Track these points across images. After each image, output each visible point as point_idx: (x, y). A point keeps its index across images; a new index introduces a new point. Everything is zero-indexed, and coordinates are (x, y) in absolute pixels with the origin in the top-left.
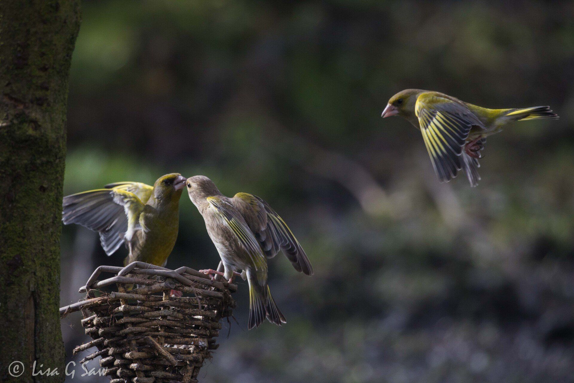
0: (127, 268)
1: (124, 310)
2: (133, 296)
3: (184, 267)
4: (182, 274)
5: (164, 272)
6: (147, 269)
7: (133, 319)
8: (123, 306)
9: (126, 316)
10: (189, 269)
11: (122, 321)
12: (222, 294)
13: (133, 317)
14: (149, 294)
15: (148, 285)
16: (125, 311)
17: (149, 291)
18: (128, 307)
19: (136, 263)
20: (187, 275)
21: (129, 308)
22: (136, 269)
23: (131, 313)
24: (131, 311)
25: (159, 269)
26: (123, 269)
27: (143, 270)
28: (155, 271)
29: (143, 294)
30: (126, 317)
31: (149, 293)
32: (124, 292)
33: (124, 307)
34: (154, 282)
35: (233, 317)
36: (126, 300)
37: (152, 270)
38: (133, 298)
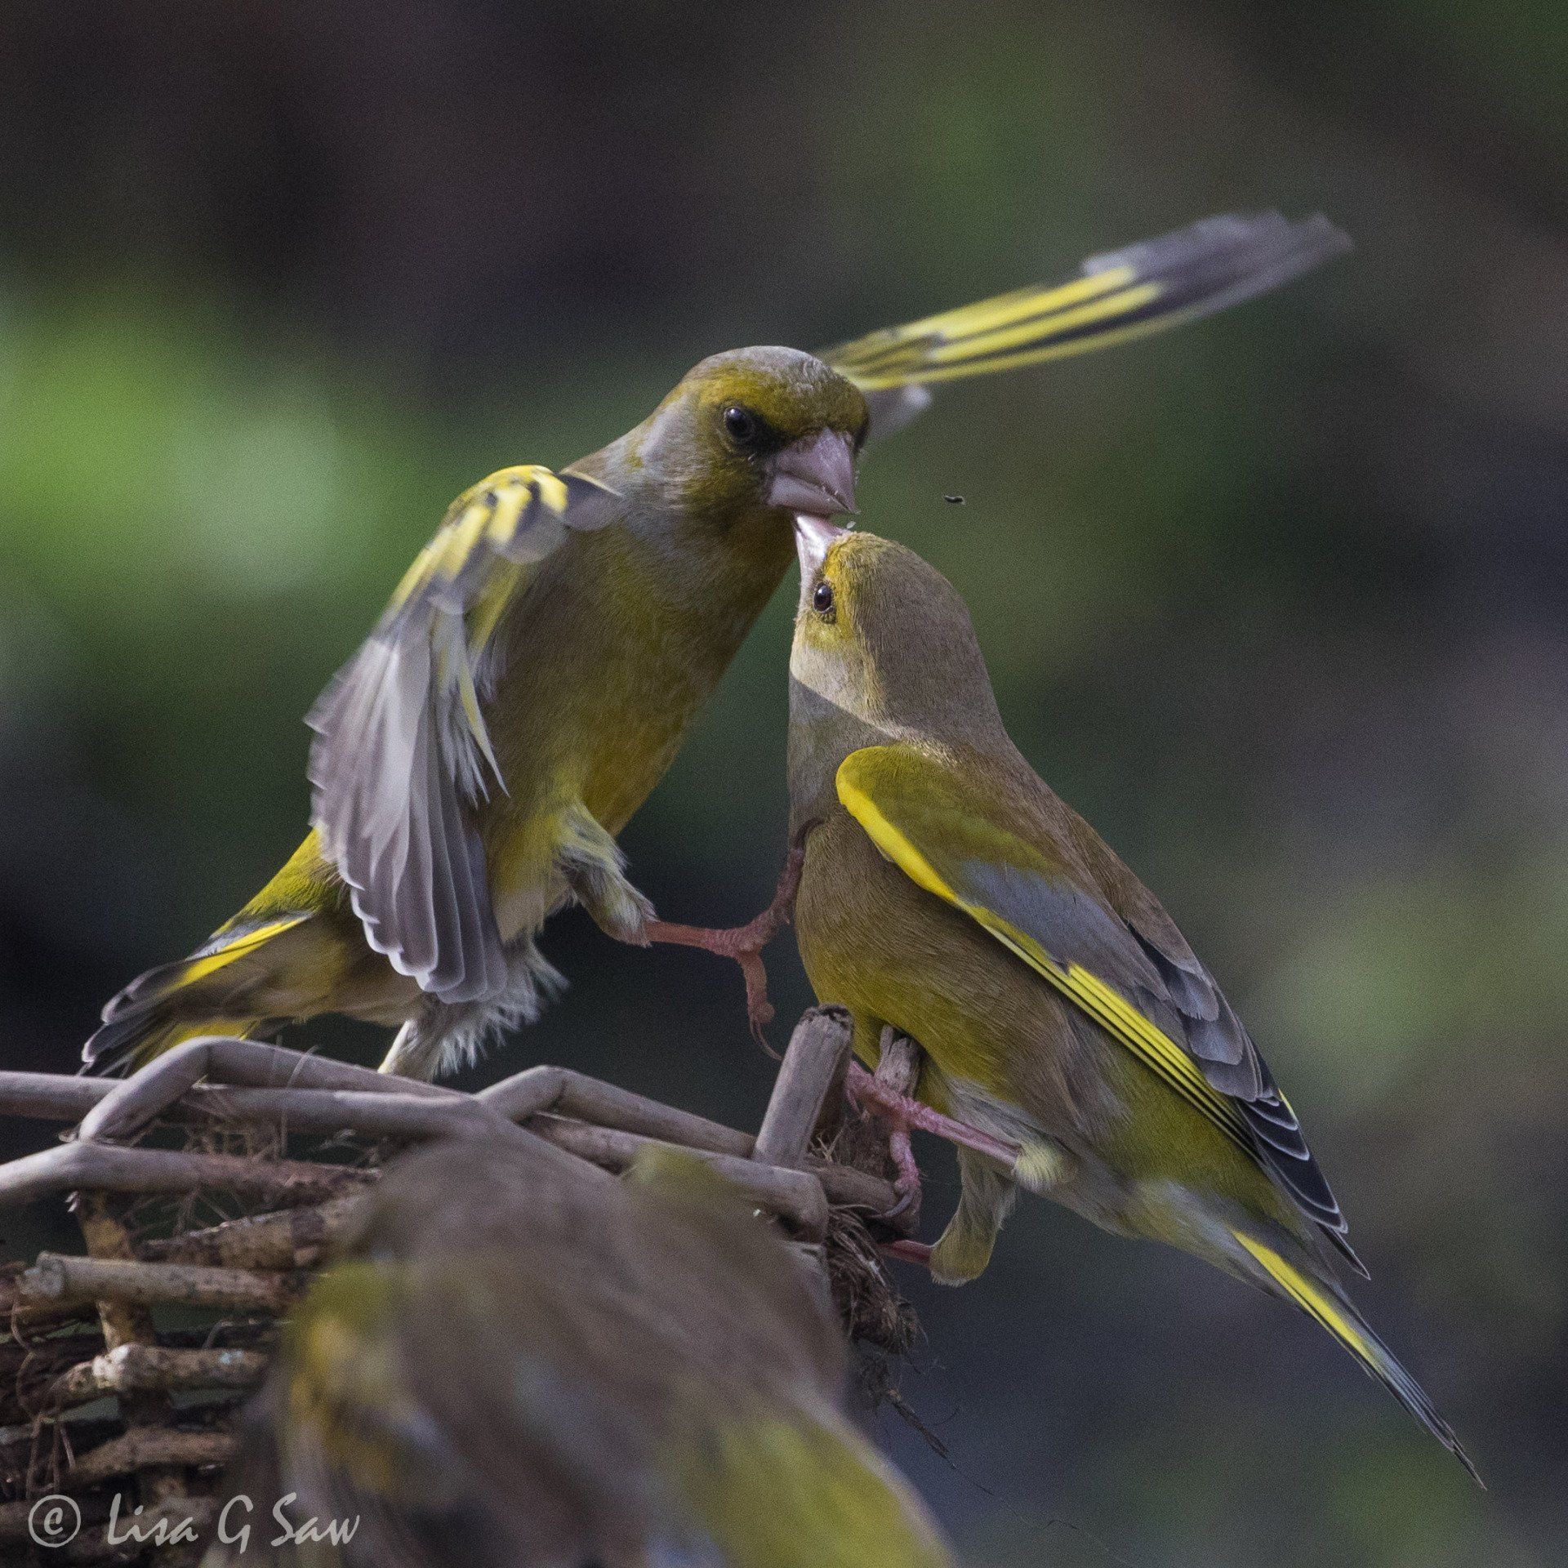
0: (147, 1087)
1: (130, 1379)
2: (191, 1279)
3: (542, 1069)
4: (527, 1121)
5: (407, 1108)
6: (282, 1091)
7: (195, 1445)
8: (120, 1353)
9: (143, 1424)
10: (583, 1085)
11: (111, 1457)
12: (813, 1253)
13: (190, 1431)
14: (303, 1268)
15: (297, 1200)
16: (134, 1389)
17: (302, 1242)
18: (155, 1362)
19: (209, 1049)
20: (566, 1125)
21: (165, 1366)
22: (210, 1092)
23: (183, 1402)
24: (181, 1385)
25: (365, 1090)
26: (118, 1092)
27: (254, 1098)
28: (341, 1103)
29: (258, 1268)
30: (143, 1433)
31: (303, 1255)
32: (124, 1256)
33: (131, 1361)
34: (336, 1181)
35: (896, 1405)
36: (142, 1307)
37: (323, 1093)
38: (193, 1293)
